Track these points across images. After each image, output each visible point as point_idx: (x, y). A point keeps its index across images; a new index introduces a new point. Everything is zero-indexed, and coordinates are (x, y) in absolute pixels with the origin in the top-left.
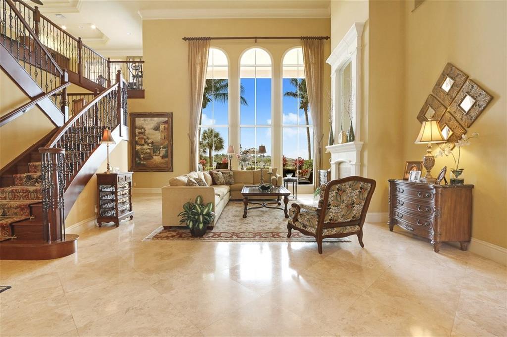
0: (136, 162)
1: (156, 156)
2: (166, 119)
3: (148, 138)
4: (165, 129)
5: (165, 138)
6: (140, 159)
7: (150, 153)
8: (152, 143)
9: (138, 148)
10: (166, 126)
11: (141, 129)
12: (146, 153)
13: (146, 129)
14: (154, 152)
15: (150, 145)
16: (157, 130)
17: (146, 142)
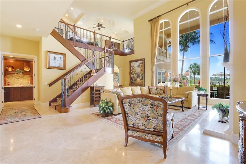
0: (131, 82)
1: (138, 79)
2: (142, 62)
3: (135, 71)
4: (141, 66)
5: (141, 71)
6: (133, 81)
7: (136, 78)
8: (137, 73)
9: (132, 75)
10: (142, 65)
11: (133, 67)
12: (135, 78)
13: (135, 67)
14: (138, 77)
15: (136, 74)
16: (138, 67)
17: (135, 73)
